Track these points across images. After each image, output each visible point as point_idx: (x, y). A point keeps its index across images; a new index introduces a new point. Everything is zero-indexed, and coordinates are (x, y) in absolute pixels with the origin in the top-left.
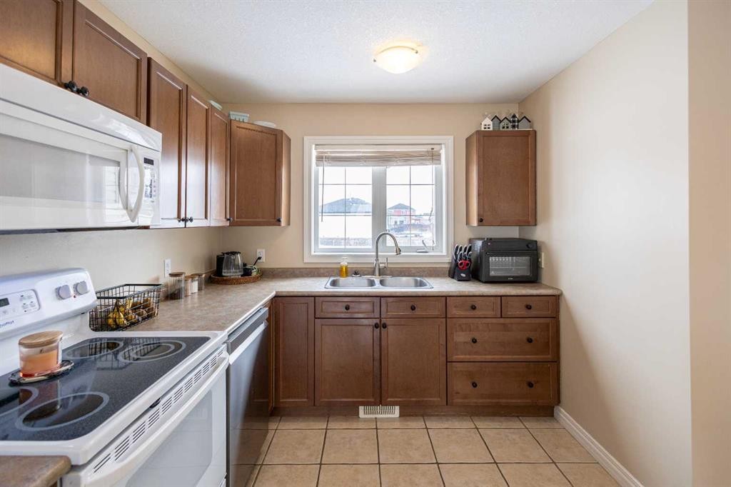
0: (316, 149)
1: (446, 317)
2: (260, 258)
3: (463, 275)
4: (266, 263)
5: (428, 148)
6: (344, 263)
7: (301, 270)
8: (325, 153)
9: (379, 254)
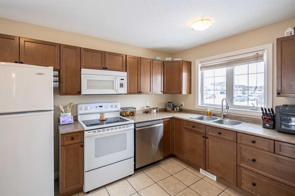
0: (200, 64)
1: (237, 143)
2: (182, 105)
3: (268, 125)
4: (184, 107)
5: (255, 54)
6: (209, 110)
7: (195, 111)
8: (204, 65)
9: (223, 107)
